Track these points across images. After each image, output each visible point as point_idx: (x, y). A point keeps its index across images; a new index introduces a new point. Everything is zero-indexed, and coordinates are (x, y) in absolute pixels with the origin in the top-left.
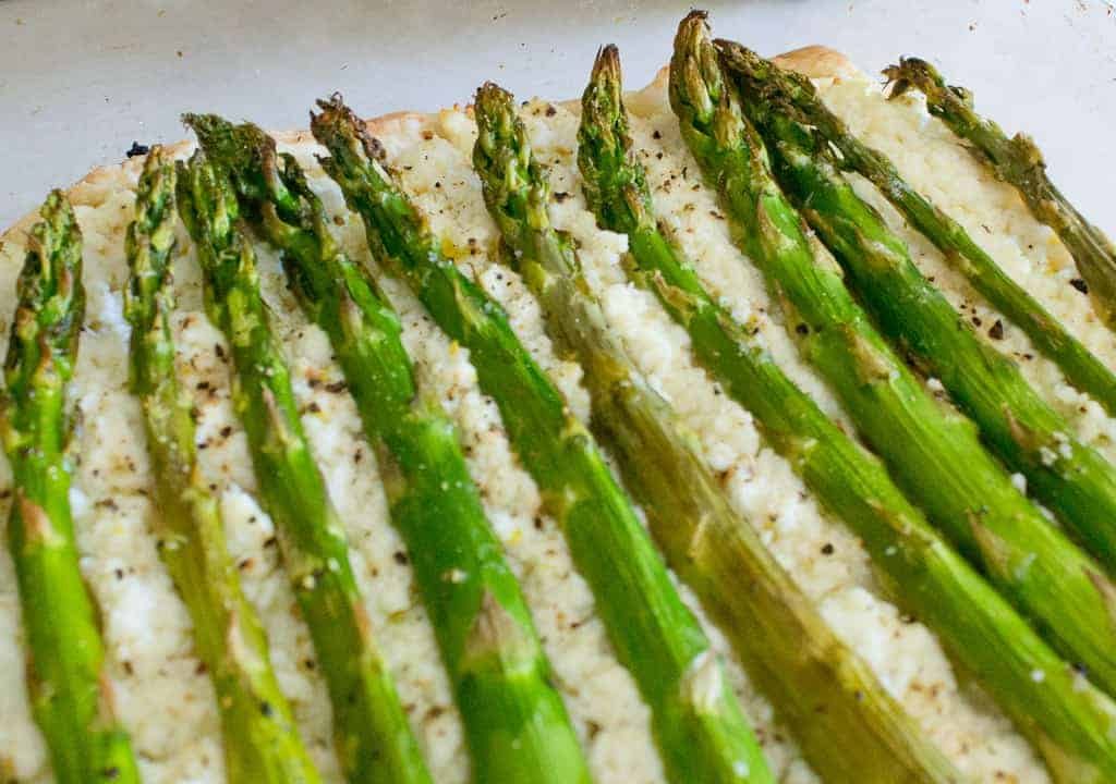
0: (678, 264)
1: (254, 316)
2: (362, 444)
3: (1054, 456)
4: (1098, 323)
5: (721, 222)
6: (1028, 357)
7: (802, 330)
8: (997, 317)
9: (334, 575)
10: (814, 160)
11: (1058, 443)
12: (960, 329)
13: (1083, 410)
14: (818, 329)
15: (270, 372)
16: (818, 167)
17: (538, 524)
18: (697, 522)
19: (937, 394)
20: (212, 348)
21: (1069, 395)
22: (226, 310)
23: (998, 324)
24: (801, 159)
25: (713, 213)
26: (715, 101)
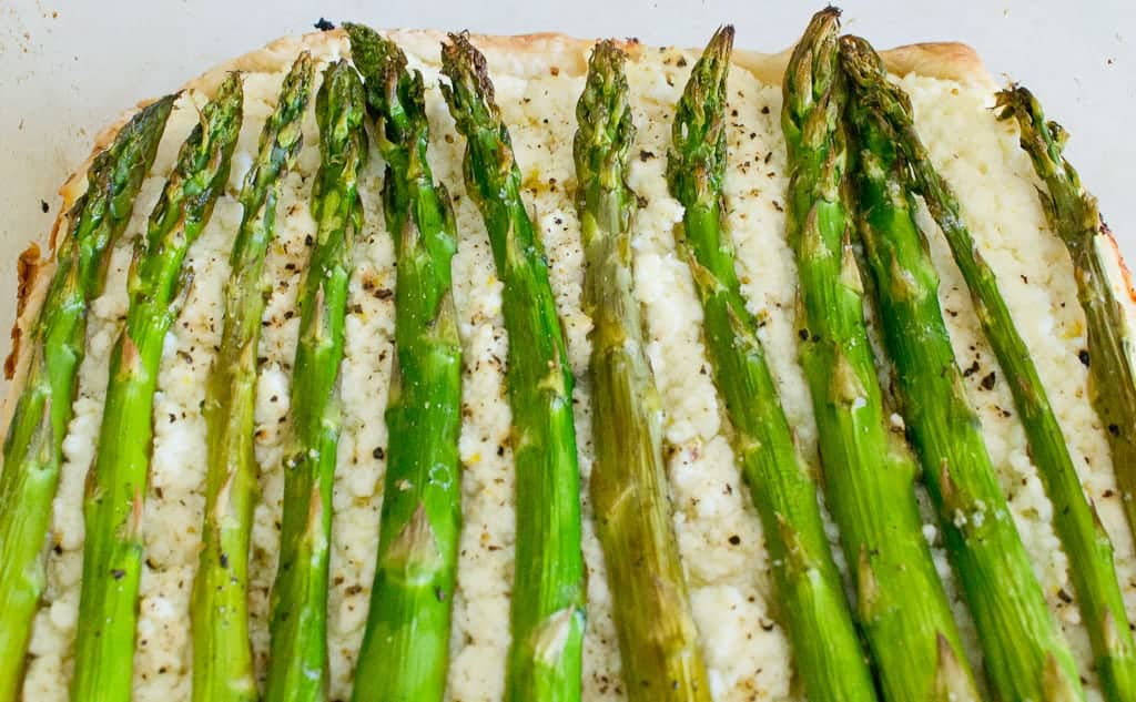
0: (719, 245)
1: (338, 219)
2: (389, 347)
3: (964, 520)
4: (1086, 399)
5: (778, 213)
6: (1007, 414)
7: (803, 335)
8: (996, 368)
9: (311, 462)
10: (888, 176)
11: (975, 510)
12: (943, 376)
13: (1024, 482)
14: (816, 339)
15: (330, 274)
16: (888, 183)
17: (501, 452)
18: (623, 489)
19: (895, 430)
20: (304, 238)
21: (1021, 463)
22: (322, 206)
23: (993, 375)
24: (875, 171)
25: (775, 203)
26: (816, 97)
